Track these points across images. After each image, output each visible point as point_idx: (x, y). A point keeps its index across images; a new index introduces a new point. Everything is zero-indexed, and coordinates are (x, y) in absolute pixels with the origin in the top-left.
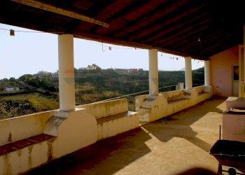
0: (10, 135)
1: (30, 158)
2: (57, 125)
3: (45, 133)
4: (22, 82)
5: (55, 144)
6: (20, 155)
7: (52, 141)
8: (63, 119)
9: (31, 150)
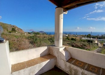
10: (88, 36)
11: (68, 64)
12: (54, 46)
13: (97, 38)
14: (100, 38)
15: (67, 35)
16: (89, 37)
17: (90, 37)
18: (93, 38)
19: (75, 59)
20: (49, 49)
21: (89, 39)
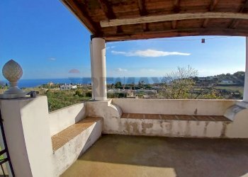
0: (196, 110)
1: (206, 129)
2: (235, 112)
3: (225, 115)
4: (236, 77)
5: (229, 126)
6: (198, 124)
7: (228, 123)
8: (242, 108)
9: (207, 124)
10: (116, 85)
11: (124, 120)
12: (94, 100)
13: (133, 89)
14: (137, 88)
15: (75, 87)
16: (119, 88)
17: (122, 88)
18: (126, 88)
19: (127, 114)
20: (86, 108)
21: (119, 91)
